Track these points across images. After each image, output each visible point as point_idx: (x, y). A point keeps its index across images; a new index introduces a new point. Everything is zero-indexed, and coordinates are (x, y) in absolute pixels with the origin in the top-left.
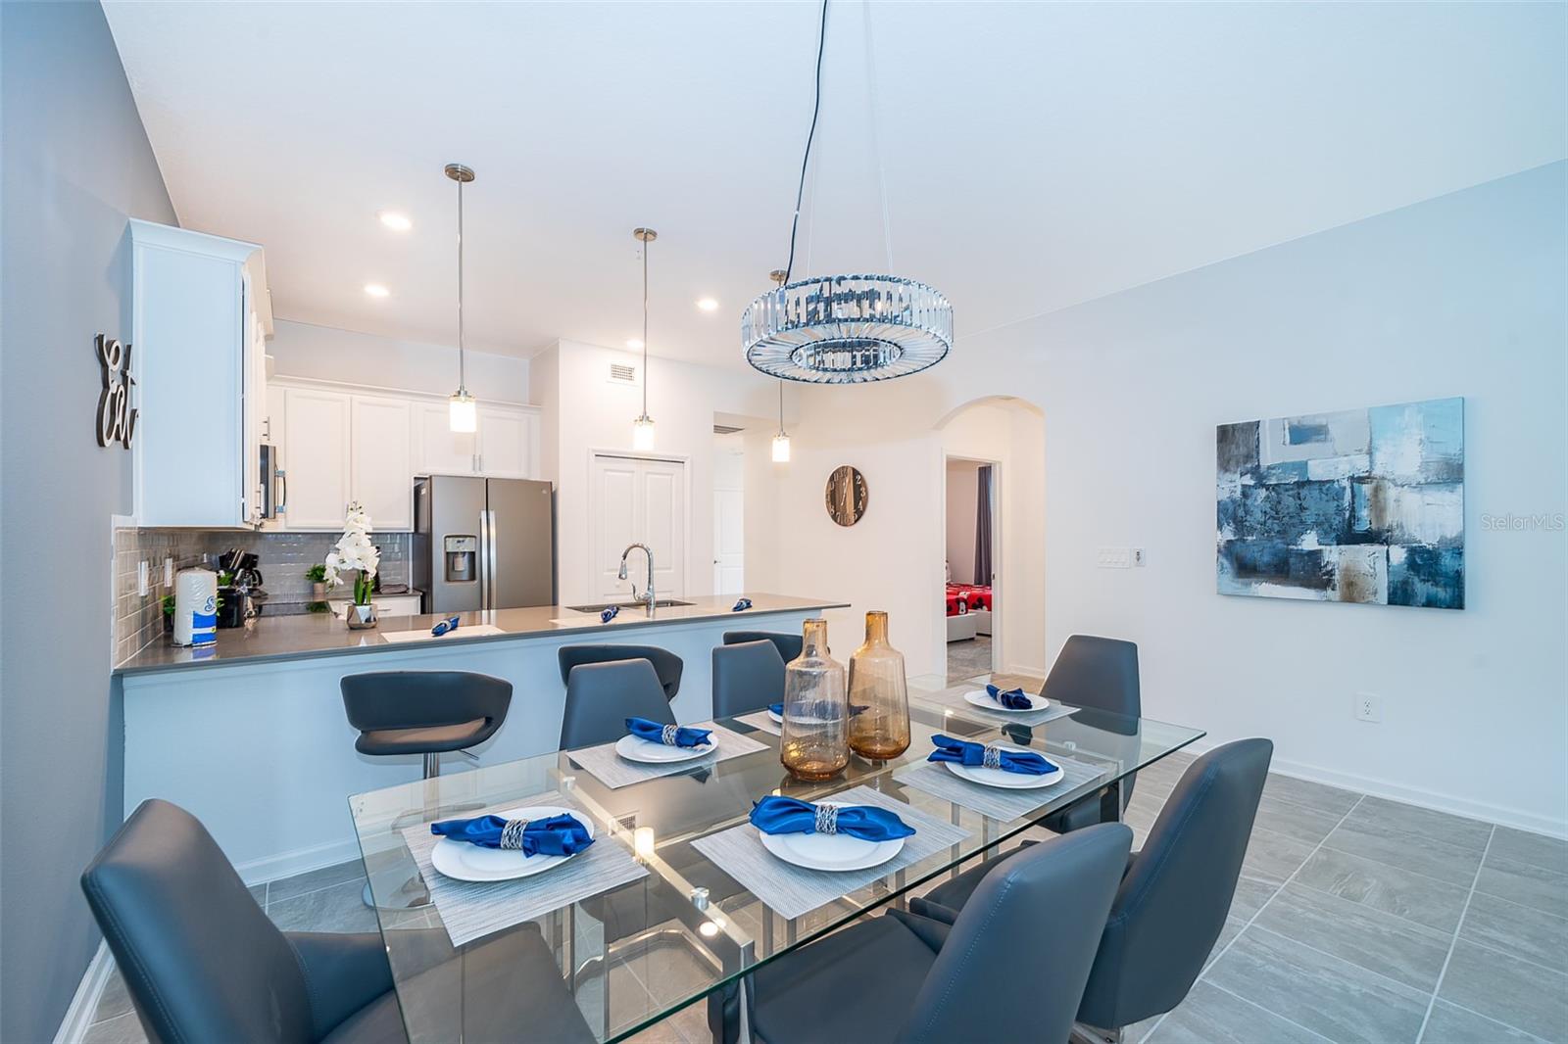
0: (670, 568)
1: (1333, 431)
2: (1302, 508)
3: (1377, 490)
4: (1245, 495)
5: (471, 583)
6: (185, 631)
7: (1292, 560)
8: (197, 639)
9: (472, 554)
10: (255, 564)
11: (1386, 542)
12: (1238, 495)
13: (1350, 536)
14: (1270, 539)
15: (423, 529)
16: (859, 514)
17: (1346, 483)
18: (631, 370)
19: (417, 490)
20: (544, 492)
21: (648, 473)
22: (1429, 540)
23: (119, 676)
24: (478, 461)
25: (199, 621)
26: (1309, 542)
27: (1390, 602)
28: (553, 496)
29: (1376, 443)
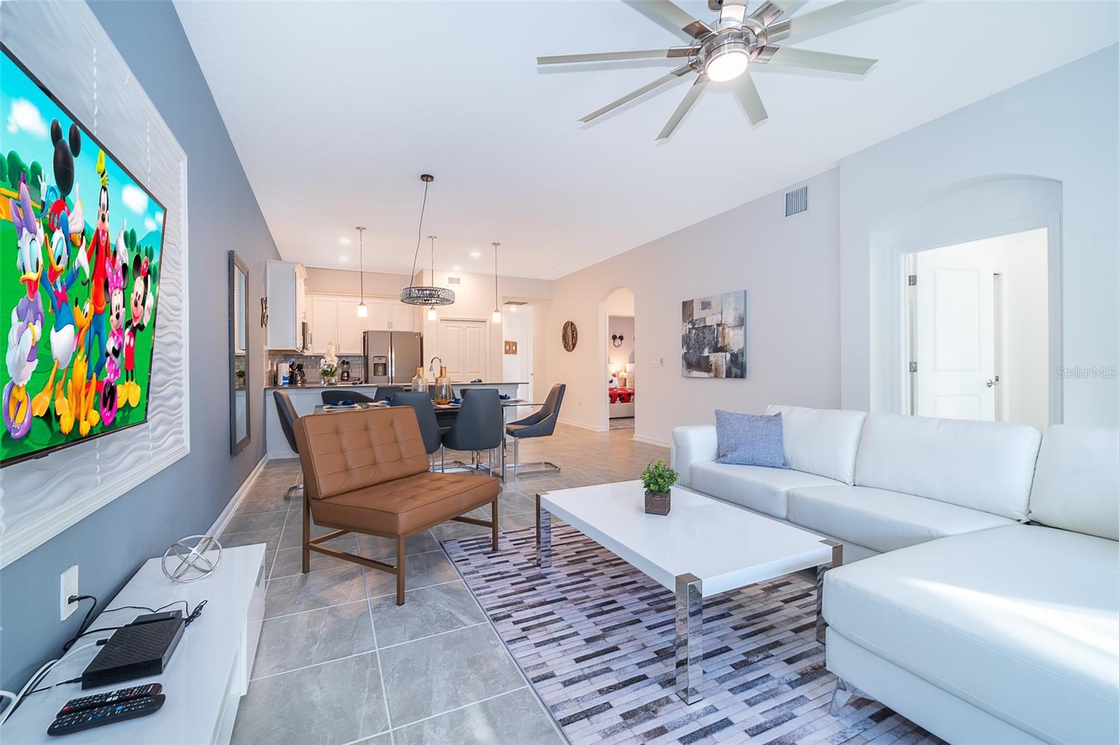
0: (479, 372)
1: (713, 304)
2: (705, 338)
3: (723, 329)
4: (690, 332)
5: (383, 377)
6: (281, 382)
7: (702, 360)
8: (284, 384)
9: (385, 364)
10: (302, 368)
11: (726, 352)
12: (687, 332)
13: (717, 349)
14: (696, 351)
15: (366, 354)
16: (574, 345)
17: (715, 326)
18: (459, 279)
19: (364, 337)
20: (417, 337)
21: (467, 327)
22: (735, 351)
23: (265, 389)
24: (390, 324)
25: (285, 378)
26: (706, 353)
27: (726, 377)
28: (422, 340)
29: (724, 309)
